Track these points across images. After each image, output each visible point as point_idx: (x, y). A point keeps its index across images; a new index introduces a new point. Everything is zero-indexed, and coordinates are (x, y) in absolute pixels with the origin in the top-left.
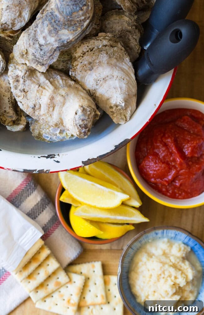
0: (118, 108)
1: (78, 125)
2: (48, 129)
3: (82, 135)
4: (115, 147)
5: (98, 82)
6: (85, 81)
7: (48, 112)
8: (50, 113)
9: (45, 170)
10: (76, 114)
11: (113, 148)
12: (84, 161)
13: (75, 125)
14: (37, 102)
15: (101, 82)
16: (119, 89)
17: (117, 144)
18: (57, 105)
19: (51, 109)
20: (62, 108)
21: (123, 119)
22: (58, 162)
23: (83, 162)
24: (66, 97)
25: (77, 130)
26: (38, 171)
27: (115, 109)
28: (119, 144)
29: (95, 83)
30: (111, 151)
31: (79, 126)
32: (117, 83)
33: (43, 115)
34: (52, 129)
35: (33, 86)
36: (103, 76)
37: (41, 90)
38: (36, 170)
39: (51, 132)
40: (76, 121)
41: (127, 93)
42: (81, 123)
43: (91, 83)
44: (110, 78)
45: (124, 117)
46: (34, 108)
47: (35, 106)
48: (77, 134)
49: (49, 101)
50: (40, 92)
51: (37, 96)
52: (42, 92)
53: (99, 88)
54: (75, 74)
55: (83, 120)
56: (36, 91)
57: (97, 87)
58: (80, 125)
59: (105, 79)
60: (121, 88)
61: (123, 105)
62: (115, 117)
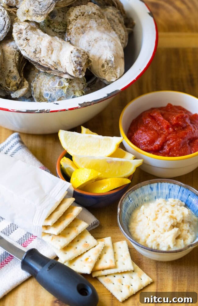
0: (108, 66)
1: (74, 61)
2: (48, 84)
3: (78, 73)
4: (107, 95)
5: (90, 43)
6: (79, 44)
7: (48, 55)
8: (50, 55)
9: (46, 110)
10: (72, 52)
11: (106, 95)
12: (81, 103)
13: (71, 61)
14: (37, 46)
15: (93, 43)
16: (109, 48)
17: (109, 93)
18: (55, 49)
19: (50, 52)
20: (59, 52)
21: (114, 76)
22: (57, 104)
23: (79, 104)
24: (62, 44)
25: (73, 66)
26: (39, 111)
27: (106, 67)
28: (111, 93)
29: (87, 45)
30: (104, 97)
31: (74, 63)
32: (106, 44)
33: (43, 57)
34: (51, 83)
35: (34, 35)
36: (94, 38)
37: (41, 38)
38: (37, 110)
39: (50, 87)
40: (72, 58)
41: (115, 51)
42: (76, 59)
43: (84, 46)
44: (100, 40)
45: (115, 75)
46: (35, 52)
47: (36, 51)
48: (73, 71)
49: (48, 44)
50: (40, 39)
51: (37, 42)
52: (42, 39)
53: (91, 49)
54: (70, 39)
55: (78, 57)
56: (37, 39)
57: (90, 48)
58: (75, 61)
59: (96, 40)
60: (110, 47)
61: (113, 59)
62: (107, 75)
